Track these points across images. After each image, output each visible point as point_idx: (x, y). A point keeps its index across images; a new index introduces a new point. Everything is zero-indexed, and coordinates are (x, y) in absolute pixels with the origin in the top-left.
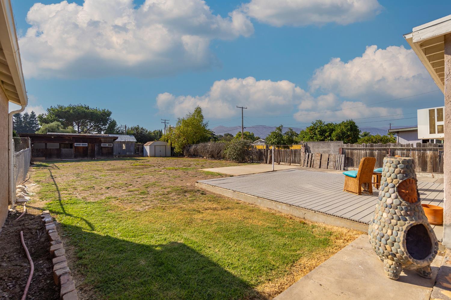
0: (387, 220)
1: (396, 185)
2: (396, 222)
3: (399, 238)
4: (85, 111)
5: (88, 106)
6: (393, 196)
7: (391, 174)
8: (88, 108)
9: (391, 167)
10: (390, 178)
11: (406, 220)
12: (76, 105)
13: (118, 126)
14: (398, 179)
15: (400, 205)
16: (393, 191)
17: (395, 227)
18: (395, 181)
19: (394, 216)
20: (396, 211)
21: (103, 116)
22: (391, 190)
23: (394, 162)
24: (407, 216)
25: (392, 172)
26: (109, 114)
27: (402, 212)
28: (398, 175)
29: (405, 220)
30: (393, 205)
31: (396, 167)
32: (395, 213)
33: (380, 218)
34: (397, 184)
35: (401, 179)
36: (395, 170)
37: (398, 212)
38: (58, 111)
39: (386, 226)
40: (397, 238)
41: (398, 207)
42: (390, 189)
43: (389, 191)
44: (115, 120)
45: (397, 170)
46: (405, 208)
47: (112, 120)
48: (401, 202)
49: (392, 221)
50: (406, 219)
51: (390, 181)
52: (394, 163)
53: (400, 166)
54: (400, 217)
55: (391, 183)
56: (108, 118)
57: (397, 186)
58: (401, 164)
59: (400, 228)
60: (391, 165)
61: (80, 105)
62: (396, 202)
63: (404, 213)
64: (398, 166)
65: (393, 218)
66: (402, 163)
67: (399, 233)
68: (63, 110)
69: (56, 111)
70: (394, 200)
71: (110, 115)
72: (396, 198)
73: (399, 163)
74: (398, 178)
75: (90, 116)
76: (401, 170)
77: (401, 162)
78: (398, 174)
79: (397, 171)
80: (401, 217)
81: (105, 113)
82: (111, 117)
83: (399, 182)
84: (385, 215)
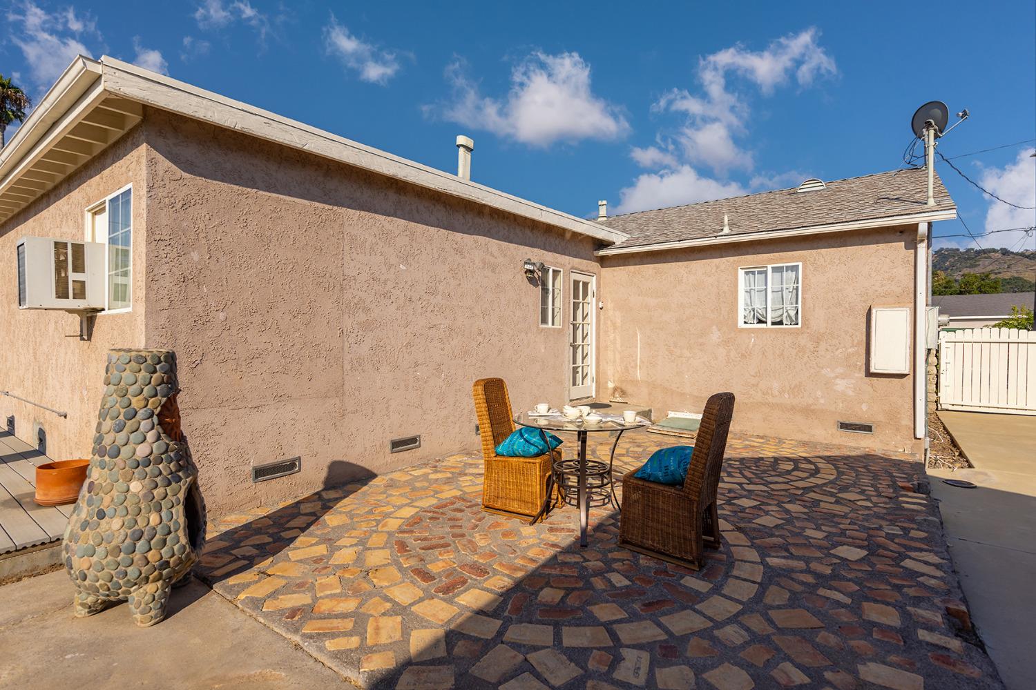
0: (145, 495)
1: (155, 411)
2: (164, 491)
3: (176, 520)
6: (151, 436)
7: (143, 387)
9: (142, 371)
10: (141, 397)
11: (180, 479)
14: (159, 397)
15: (166, 452)
16: (149, 426)
17: (163, 502)
18: (153, 403)
19: (158, 480)
20: (160, 466)
22: (145, 425)
23: (148, 359)
24: (179, 471)
25: (147, 383)
27: (171, 465)
28: (158, 388)
29: (178, 479)
30: (151, 458)
31: (155, 371)
32: (161, 473)
33: (123, 498)
34: (156, 408)
35: (164, 397)
36: (152, 377)
37: (164, 468)
39: (143, 511)
40: (171, 524)
41: (163, 456)
42: (143, 423)
43: (141, 427)
45: (155, 376)
46: (175, 455)
48: (168, 445)
49: (155, 492)
50: (179, 476)
51: (143, 403)
52: (149, 361)
53: (161, 368)
54: (169, 477)
55: (145, 409)
57: (157, 411)
58: (163, 363)
59: (174, 499)
60: (142, 366)
62: (158, 448)
63: (174, 465)
64: (158, 367)
65: (156, 486)
66: (165, 362)
67: (174, 510)
70: (155, 446)
72: (159, 438)
73: (160, 362)
74: (159, 395)
76: (163, 375)
77: (162, 358)
78: (158, 385)
79: (156, 379)
80: (172, 477)
83: (162, 403)
84: (135, 486)
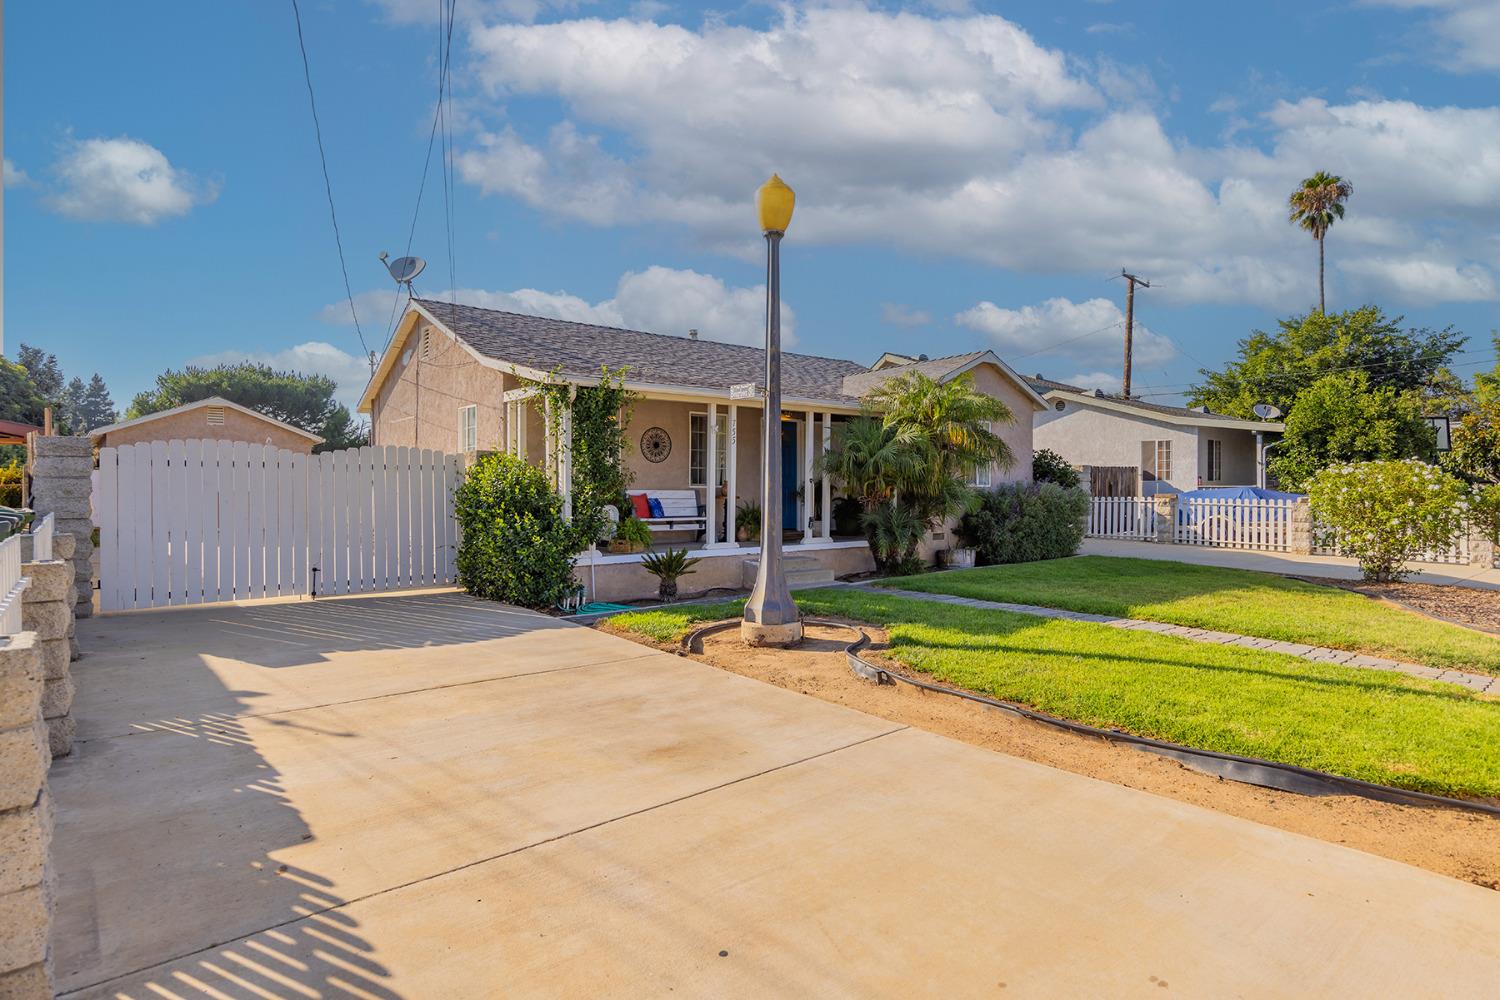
4: (261, 385)
5: (270, 369)
8: (268, 374)
12: (237, 365)
13: (354, 425)
21: (313, 394)
26: (328, 389)
38: (189, 383)
44: (345, 406)
47: (338, 407)
56: (325, 400)
61: (246, 365)
68: (202, 382)
69: (184, 383)
71: (331, 393)
75: (277, 397)
81: (316, 386)
82: (333, 397)
